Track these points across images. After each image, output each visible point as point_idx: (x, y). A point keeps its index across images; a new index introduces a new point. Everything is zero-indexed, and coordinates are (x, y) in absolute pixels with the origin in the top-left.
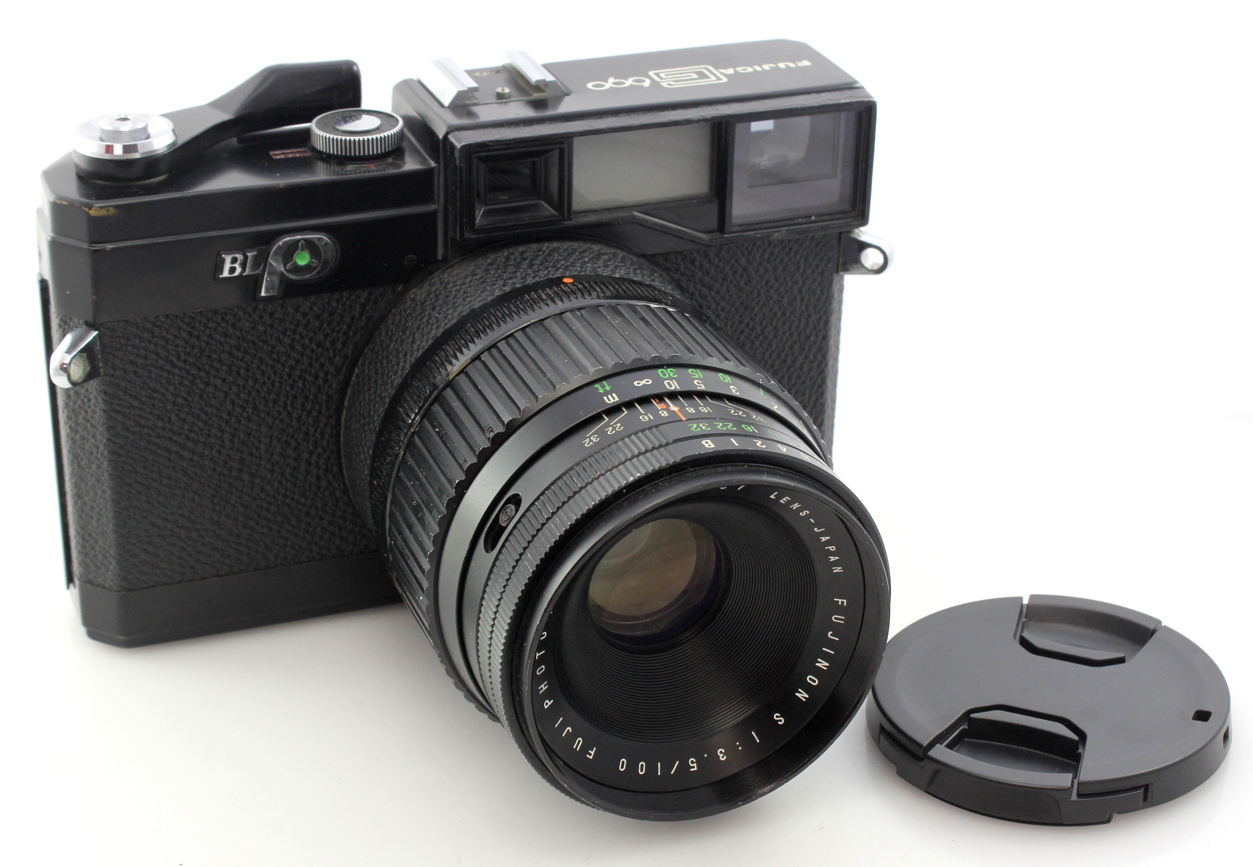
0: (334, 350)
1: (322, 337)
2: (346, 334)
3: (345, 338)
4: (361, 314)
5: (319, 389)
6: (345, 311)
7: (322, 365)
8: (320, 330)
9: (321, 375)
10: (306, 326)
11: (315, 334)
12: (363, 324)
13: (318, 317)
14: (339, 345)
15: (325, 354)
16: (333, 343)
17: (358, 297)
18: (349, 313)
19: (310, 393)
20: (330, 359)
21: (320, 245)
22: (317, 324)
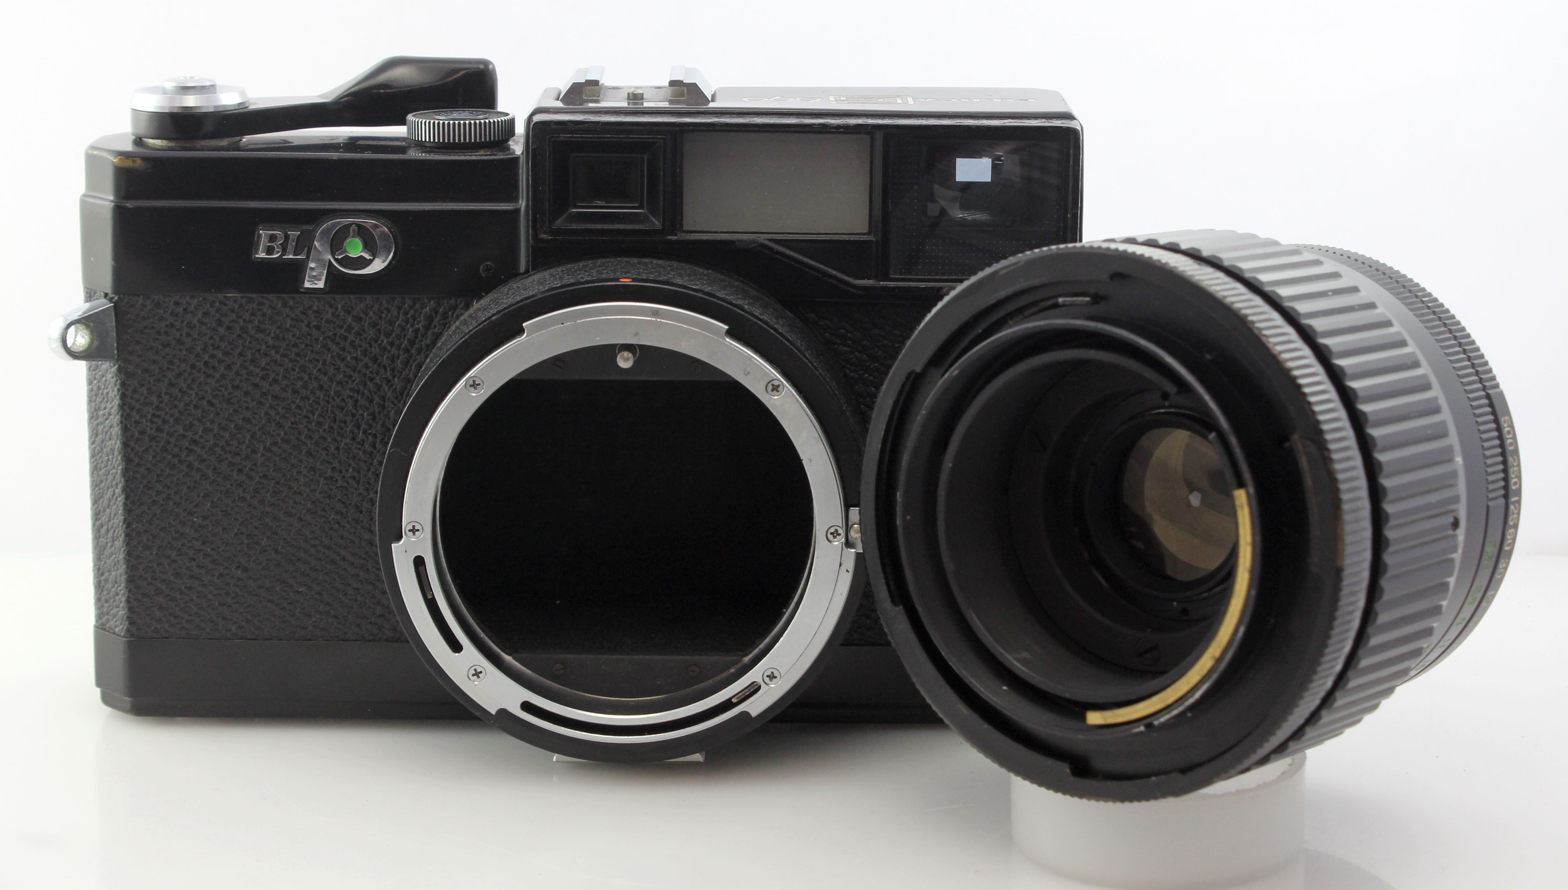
0: (393, 370)
1: (378, 350)
2: (407, 351)
3: (406, 355)
4: (427, 328)
5: (373, 416)
6: (407, 322)
7: (379, 387)
8: (376, 341)
9: (377, 399)
10: (358, 334)
11: (371, 346)
12: (428, 341)
13: (374, 325)
14: (399, 364)
15: (382, 371)
16: (393, 359)
17: (424, 306)
18: (412, 326)
19: (363, 419)
20: (388, 381)
21: (376, 234)
22: (372, 332)
